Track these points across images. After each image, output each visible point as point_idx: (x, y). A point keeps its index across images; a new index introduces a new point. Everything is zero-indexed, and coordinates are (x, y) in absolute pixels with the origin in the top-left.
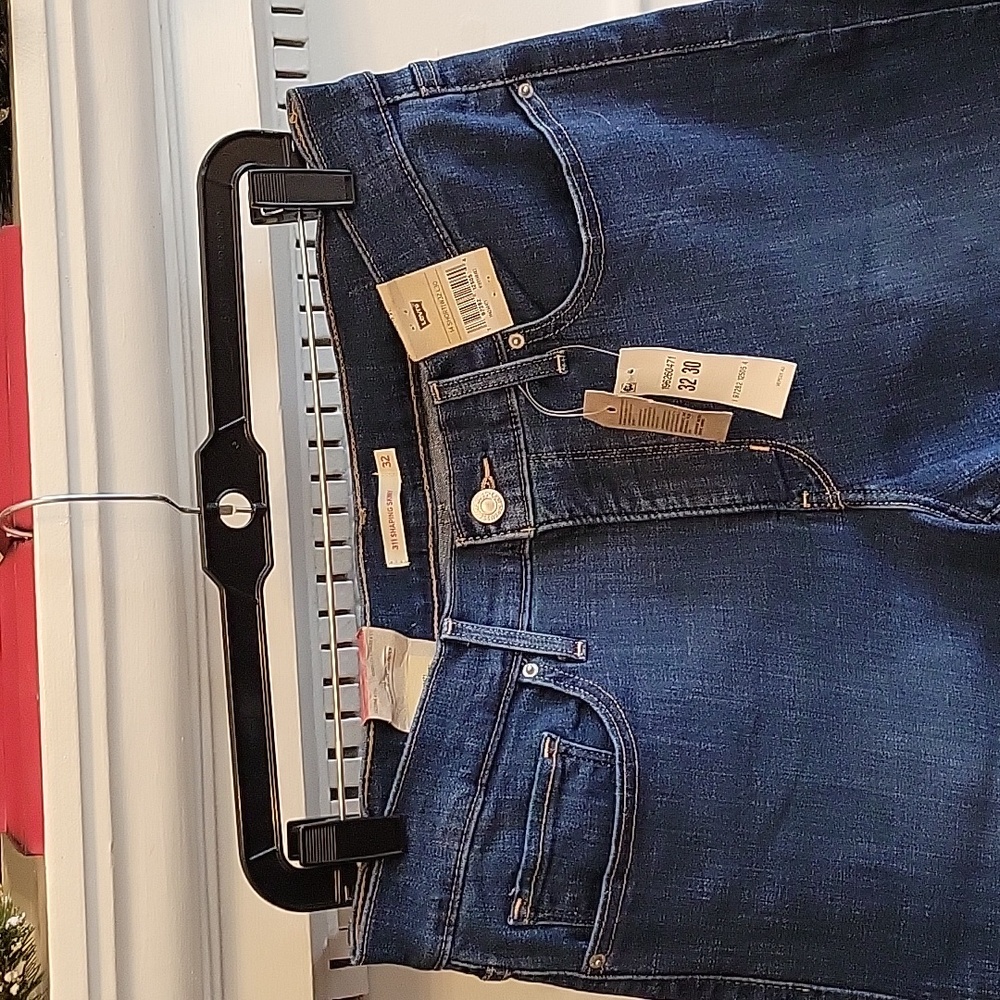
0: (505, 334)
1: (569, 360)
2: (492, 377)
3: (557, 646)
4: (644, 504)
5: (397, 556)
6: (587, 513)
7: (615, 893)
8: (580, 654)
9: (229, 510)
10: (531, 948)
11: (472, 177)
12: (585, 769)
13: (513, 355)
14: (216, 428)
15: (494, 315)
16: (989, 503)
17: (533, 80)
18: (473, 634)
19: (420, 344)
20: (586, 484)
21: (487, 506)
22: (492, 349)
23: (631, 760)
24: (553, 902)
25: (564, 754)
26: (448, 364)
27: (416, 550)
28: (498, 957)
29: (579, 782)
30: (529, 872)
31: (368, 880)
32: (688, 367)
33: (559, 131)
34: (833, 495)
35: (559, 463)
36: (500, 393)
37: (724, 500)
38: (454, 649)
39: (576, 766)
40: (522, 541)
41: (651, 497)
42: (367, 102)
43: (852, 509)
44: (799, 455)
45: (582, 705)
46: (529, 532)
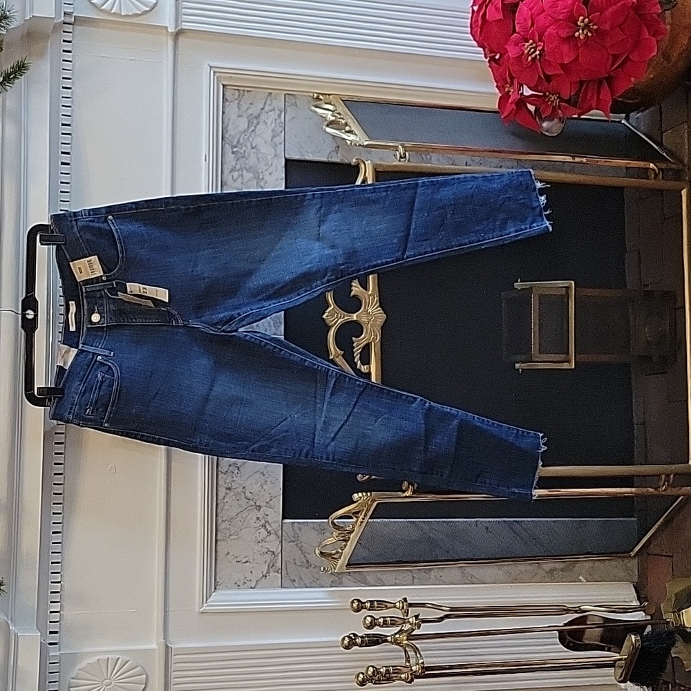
0: (101, 276)
1: (116, 283)
2: (96, 286)
3: (107, 353)
4: (134, 320)
5: (73, 328)
6: (120, 322)
7: (111, 409)
8: (112, 355)
9: (28, 314)
10: (91, 420)
11: (93, 239)
12: (107, 382)
13: (103, 281)
14: (26, 295)
15: (99, 272)
16: (220, 327)
17: (112, 216)
18: (86, 348)
19: (80, 277)
20: (120, 314)
21: (96, 318)
22: (98, 280)
23: (118, 380)
24: (97, 410)
25: (103, 377)
26: (87, 282)
27: (78, 328)
28: (83, 421)
29: (106, 384)
30: (91, 402)
31: (54, 402)
32: (144, 288)
33: (116, 229)
34: (181, 323)
35: (114, 308)
36: (99, 290)
37: (153, 322)
38: (81, 351)
39: (105, 380)
40: (104, 327)
41: (136, 319)
42: (70, 219)
43: (185, 326)
44: (173, 311)
45: (110, 367)
46: (105, 325)
